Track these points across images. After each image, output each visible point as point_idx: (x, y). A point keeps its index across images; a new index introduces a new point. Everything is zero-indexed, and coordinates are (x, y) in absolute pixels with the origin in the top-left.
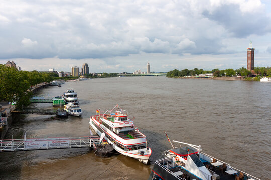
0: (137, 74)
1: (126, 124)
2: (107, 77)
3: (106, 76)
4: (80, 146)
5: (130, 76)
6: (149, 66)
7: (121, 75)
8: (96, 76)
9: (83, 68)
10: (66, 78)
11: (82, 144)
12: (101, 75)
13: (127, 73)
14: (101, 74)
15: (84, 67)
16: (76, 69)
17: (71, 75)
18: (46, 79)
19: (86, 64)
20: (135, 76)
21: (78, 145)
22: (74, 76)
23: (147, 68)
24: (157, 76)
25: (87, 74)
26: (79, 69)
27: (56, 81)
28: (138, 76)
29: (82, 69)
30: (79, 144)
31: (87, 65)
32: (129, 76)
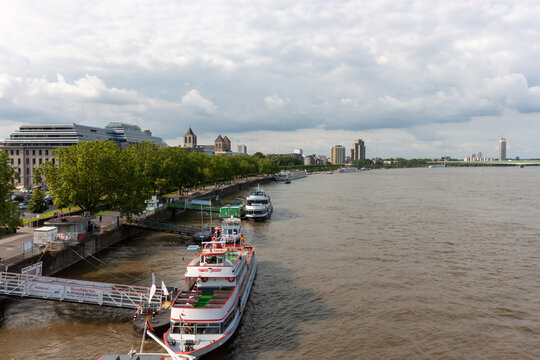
0: (472, 161)
1: (213, 270)
2: (402, 166)
3: (402, 163)
4: (120, 304)
5: (456, 165)
6: (504, 145)
7: (435, 163)
8: (380, 164)
9: (354, 147)
10: (318, 166)
11: (124, 301)
12: (389, 162)
13: (449, 159)
14: (392, 160)
15: (357, 145)
16: (340, 151)
17: (330, 161)
18: (265, 167)
19: (360, 141)
20: (467, 165)
21: (117, 300)
22: (334, 163)
23: (498, 148)
24: (522, 166)
25: (361, 161)
26: (344, 149)
27: (288, 172)
28: (476, 165)
29: (353, 151)
30: (119, 301)
31: (361, 143)
32: (453, 165)
